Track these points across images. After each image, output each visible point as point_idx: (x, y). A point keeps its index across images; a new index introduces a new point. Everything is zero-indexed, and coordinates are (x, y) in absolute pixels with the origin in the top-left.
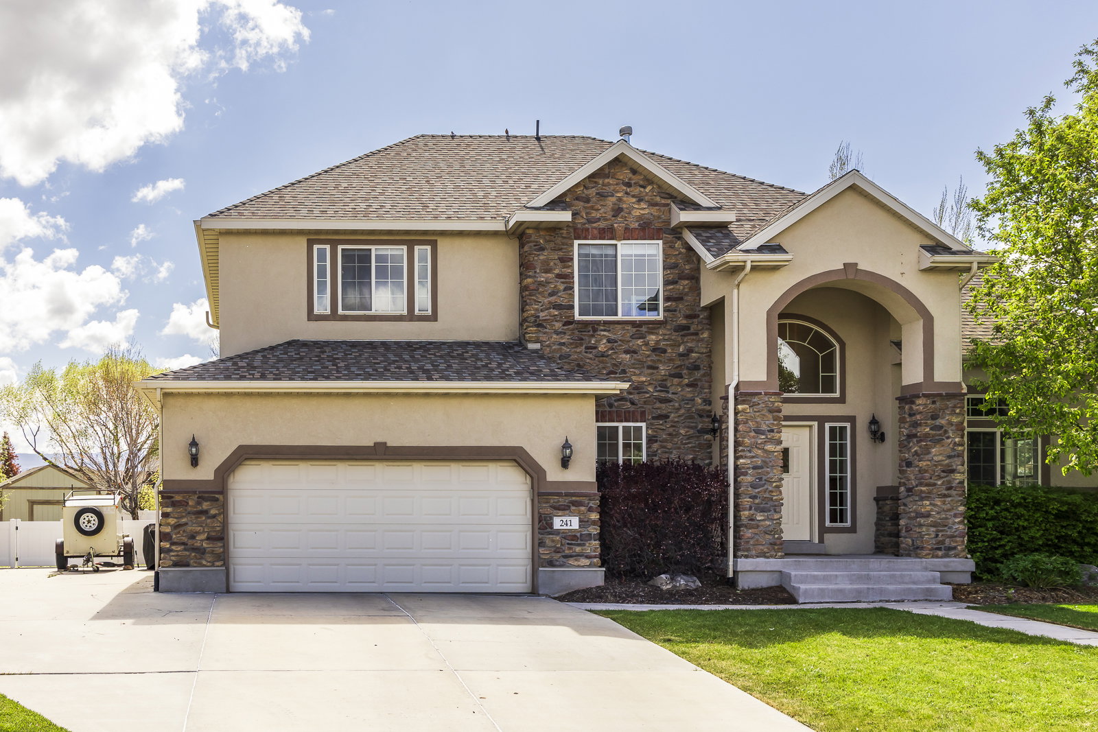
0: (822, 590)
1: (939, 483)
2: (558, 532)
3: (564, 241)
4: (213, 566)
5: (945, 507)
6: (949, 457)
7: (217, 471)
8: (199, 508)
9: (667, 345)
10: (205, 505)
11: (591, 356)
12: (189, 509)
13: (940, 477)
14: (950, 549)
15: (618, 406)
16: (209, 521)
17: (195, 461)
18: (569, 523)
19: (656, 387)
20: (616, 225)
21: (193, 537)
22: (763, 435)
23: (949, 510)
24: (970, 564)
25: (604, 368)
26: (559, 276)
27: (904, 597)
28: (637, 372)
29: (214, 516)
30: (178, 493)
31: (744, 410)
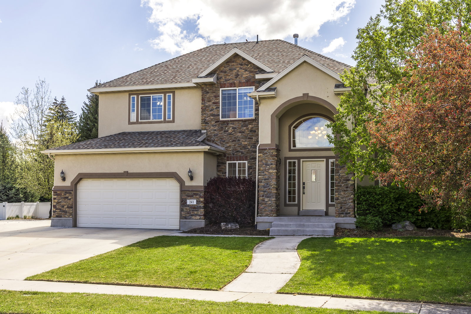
0: (279, 230)
1: (343, 185)
2: (189, 206)
3: (216, 89)
4: (69, 217)
5: (345, 196)
7: (72, 183)
8: (65, 196)
9: (256, 129)
10: (67, 195)
12: (62, 196)
13: (343, 183)
14: (346, 213)
15: (236, 155)
16: (68, 201)
17: (64, 179)
18: (193, 202)
19: (252, 146)
21: (63, 207)
22: (268, 166)
23: (346, 197)
24: (355, 220)
25: (231, 139)
26: (214, 103)
27: (313, 234)
28: (244, 140)
29: (70, 199)
30: (58, 191)
31: (260, 156)
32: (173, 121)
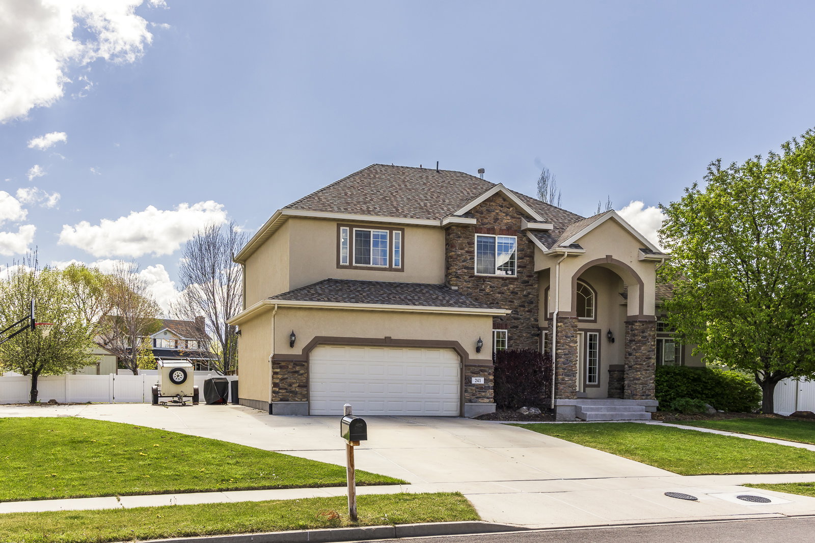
0: (597, 415)
1: (645, 364)
2: (474, 385)
3: (470, 233)
4: (301, 401)
5: (647, 375)
6: (649, 351)
7: (303, 350)
8: (294, 370)
9: (518, 290)
10: (298, 368)
11: (482, 294)
12: (289, 370)
13: (645, 361)
14: (648, 395)
16: (299, 376)
17: (292, 344)
18: (479, 380)
19: (513, 312)
20: (495, 227)
21: (290, 385)
22: (570, 338)
23: (648, 377)
24: (656, 403)
25: (488, 301)
26: (467, 252)
28: (504, 303)
29: (302, 374)
30: (282, 361)
31: (561, 326)
32: (402, 270)
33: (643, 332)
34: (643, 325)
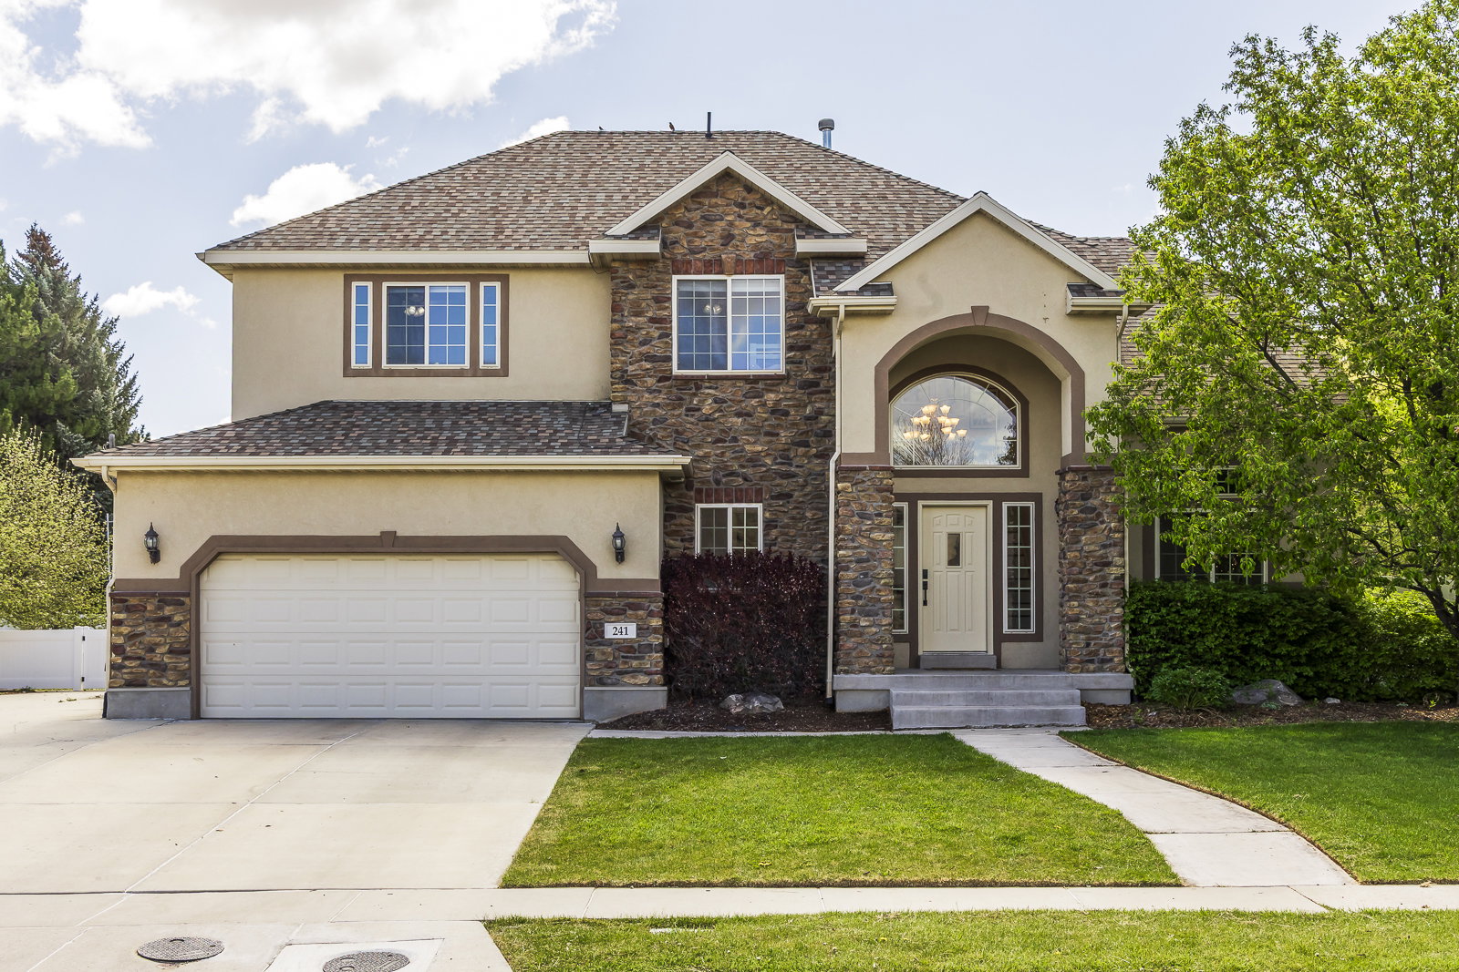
0: (922, 713)
1: (1091, 579)
2: (610, 642)
3: (661, 276)
4: (176, 685)
5: (1099, 609)
6: (1104, 546)
7: (184, 568)
8: (160, 614)
9: (789, 406)
10: (168, 611)
11: (692, 420)
12: (147, 614)
13: (1092, 572)
14: (1103, 661)
15: (726, 483)
16: (172, 630)
17: (155, 555)
18: (624, 631)
19: (776, 458)
20: (723, 256)
21: (151, 650)
22: (869, 519)
23: (1102, 613)
24: (1128, 681)
25: (709, 435)
26: (652, 320)
27: (1025, 722)
28: (750, 439)
29: (179, 624)
30: (133, 595)
31: (844, 489)
32: (504, 371)
33: (1085, 497)
34: (1085, 478)
